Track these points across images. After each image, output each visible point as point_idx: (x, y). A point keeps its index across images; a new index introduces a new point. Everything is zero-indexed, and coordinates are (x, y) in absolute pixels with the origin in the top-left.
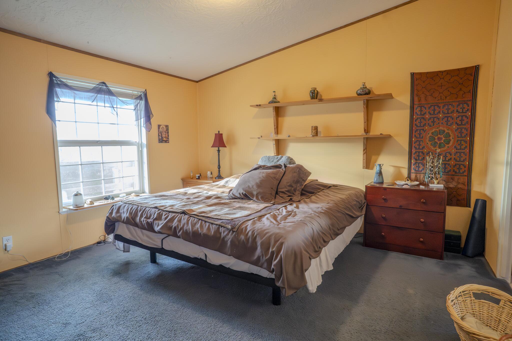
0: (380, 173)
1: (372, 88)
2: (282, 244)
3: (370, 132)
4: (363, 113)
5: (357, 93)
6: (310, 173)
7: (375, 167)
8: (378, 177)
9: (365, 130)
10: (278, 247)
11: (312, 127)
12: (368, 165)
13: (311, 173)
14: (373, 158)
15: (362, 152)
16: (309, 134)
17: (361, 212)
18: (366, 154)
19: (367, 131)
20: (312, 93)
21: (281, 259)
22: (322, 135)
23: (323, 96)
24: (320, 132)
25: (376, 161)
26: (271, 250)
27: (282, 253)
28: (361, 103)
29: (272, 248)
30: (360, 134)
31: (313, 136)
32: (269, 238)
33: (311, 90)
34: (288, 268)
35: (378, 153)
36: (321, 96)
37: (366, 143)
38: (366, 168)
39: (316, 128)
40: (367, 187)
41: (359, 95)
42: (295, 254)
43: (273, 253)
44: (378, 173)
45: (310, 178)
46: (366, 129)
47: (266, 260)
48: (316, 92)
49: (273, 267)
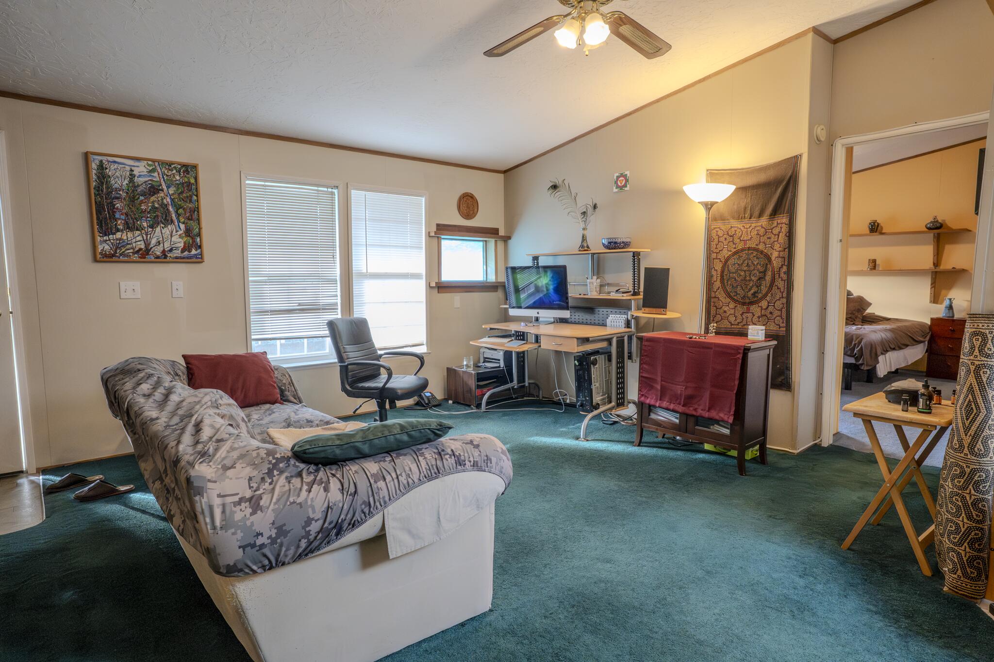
0: (950, 307)
1: (944, 220)
2: (862, 339)
3: (940, 266)
4: (932, 246)
5: (926, 226)
6: (869, 304)
7: (945, 302)
8: (947, 311)
9: (934, 264)
10: (859, 341)
11: (869, 260)
12: (936, 299)
13: (871, 304)
14: (943, 292)
15: (929, 287)
16: (866, 267)
17: (925, 338)
18: (933, 288)
19: (936, 264)
20: (872, 226)
21: (862, 347)
22: (880, 269)
23: (884, 228)
24: (879, 265)
25: (946, 296)
26: (853, 343)
27: (862, 343)
28: (932, 235)
29: (855, 341)
30: (928, 268)
31: (871, 269)
32: (852, 336)
33: (870, 222)
34: (866, 353)
35: (950, 287)
36: (882, 228)
37: (934, 277)
38: (934, 303)
39: (874, 261)
40: (932, 319)
41: (930, 229)
42: (871, 345)
43: (855, 345)
44: (947, 307)
45: (869, 311)
46: (936, 262)
47: (850, 349)
48: (876, 224)
49: (855, 352)
